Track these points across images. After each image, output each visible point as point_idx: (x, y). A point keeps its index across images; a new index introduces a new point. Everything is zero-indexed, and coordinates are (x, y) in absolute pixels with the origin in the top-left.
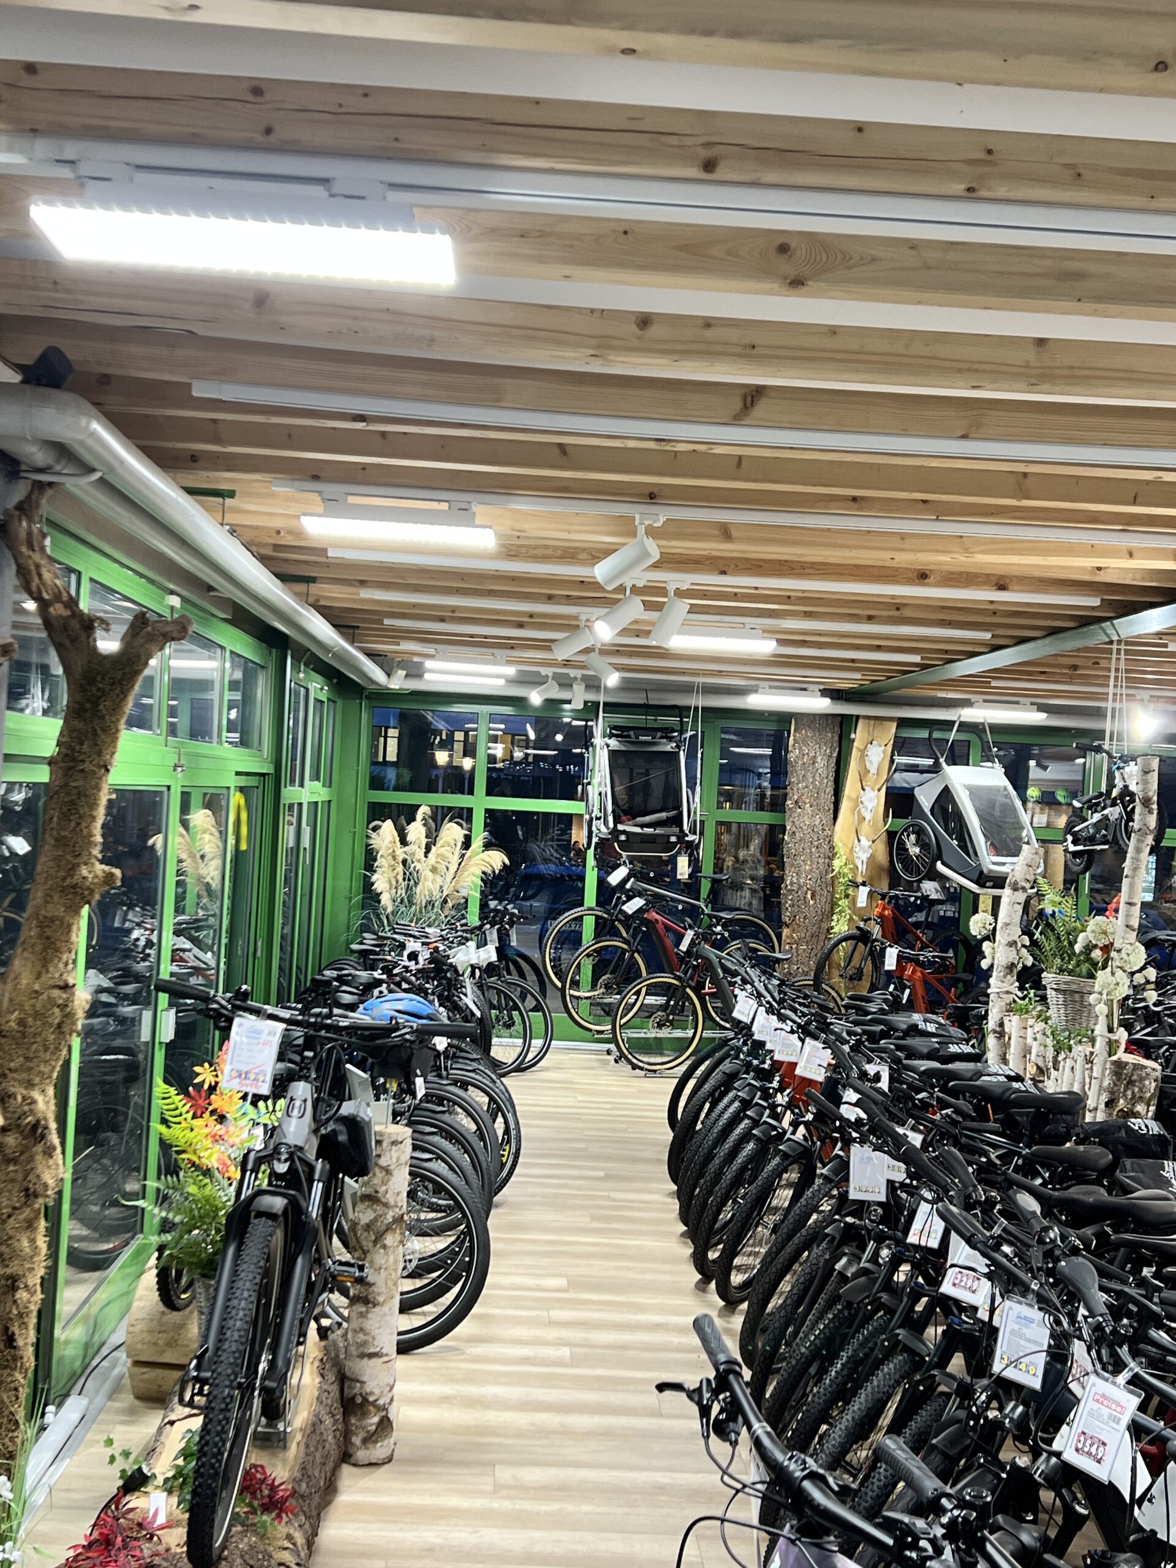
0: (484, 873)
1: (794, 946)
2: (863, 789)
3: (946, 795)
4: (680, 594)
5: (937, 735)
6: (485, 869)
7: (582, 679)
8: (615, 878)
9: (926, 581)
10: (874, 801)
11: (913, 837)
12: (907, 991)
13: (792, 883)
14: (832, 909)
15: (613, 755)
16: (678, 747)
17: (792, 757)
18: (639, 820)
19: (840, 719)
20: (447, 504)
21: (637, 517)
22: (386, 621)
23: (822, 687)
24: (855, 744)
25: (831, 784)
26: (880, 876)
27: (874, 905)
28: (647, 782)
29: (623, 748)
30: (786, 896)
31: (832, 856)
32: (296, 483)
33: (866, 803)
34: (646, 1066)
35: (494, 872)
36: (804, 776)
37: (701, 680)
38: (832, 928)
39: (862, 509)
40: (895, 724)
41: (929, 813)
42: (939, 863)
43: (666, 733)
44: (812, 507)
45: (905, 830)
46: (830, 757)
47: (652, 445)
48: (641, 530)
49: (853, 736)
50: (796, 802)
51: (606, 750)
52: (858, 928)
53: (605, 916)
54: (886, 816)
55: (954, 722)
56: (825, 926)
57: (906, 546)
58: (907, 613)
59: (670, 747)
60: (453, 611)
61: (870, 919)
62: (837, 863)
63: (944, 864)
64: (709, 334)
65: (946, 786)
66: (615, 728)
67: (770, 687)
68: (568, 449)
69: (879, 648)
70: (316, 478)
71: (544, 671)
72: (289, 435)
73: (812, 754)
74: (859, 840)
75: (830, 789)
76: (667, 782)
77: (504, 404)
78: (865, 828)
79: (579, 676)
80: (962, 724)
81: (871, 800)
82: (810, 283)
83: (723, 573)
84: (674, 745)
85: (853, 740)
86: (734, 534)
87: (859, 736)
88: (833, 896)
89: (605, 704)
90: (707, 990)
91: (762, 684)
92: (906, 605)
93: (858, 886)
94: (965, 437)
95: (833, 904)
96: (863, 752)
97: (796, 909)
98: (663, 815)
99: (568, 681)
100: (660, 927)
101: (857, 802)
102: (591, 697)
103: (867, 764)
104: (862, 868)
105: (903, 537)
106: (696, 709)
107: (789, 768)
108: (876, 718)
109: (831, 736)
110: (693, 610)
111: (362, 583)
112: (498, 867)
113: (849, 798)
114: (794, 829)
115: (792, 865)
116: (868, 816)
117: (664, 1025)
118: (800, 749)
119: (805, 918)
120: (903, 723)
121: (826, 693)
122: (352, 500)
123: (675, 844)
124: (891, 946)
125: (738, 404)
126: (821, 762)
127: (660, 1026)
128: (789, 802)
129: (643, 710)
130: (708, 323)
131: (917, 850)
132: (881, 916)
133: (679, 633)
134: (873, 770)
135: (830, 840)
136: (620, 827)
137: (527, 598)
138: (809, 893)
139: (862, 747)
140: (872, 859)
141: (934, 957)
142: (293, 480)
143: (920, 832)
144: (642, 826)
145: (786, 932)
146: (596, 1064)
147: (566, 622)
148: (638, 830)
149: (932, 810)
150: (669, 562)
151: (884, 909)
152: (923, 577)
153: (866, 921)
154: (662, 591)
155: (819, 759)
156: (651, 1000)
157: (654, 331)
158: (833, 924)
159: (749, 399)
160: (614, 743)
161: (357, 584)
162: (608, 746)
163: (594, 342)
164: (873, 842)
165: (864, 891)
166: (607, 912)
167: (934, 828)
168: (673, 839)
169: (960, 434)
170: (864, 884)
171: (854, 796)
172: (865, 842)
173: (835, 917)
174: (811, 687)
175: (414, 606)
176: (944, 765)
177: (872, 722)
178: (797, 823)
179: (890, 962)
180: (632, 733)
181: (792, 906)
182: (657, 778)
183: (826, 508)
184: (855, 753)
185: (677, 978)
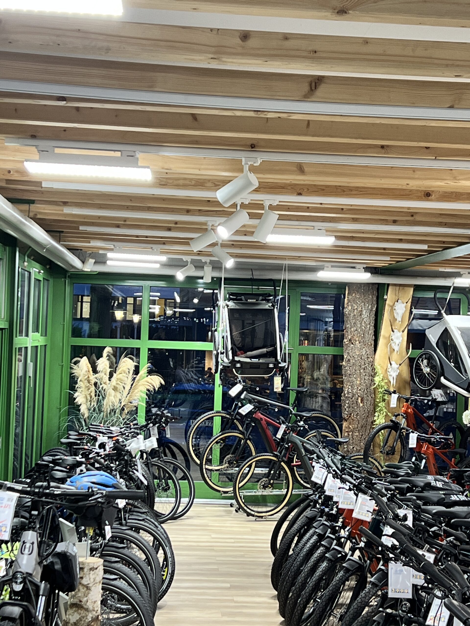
0: (148, 390)
1: (350, 434)
2: (393, 331)
3: (446, 334)
4: (272, 208)
5: (439, 295)
6: (148, 388)
7: (210, 263)
8: (233, 392)
9: (430, 198)
10: (400, 339)
11: (425, 361)
12: (424, 461)
13: (348, 393)
14: (375, 409)
15: (231, 312)
16: (273, 306)
17: (346, 311)
18: (249, 353)
19: (377, 286)
20: (120, 153)
21: (243, 159)
22: (81, 228)
23: (365, 266)
24: (387, 302)
25: (372, 328)
26: (405, 388)
27: (401, 405)
28: (254, 330)
29: (237, 307)
30: (345, 402)
31: (374, 375)
32: (21, 140)
33: (395, 340)
34: (256, 514)
35: (155, 389)
36: (355, 323)
37: (287, 262)
38: (375, 421)
39: (388, 153)
40: (412, 289)
41: (435, 346)
42: (442, 378)
43: (265, 297)
44: (355, 152)
45: (420, 357)
46: (371, 310)
47: (252, 114)
48: (246, 168)
49: (385, 297)
50: (350, 340)
51: (226, 309)
52: (392, 421)
53: (228, 416)
54: (408, 348)
55: (450, 287)
56: (370, 420)
57: (417, 176)
58: (418, 218)
59: (268, 306)
60: (125, 221)
61: (399, 415)
62: (377, 379)
63: (445, 378)
64: (288, 44)
65: (446, 328)
66: (232, 294)
67: (332, 266)
68: (198, 117)
69: (401, 241)
70: (34, 137)
71: (185, 258)
72: (16, 110)
73: (359, 309)
74: (391, 364)
75: (372, 332)
76: (266, 329)
77: (156, 89)
78: (395, 356)
79: (208, 261)
80: (455, 288)
81: (397, 338)
82: (350, 12)
83: (300, 194)
84: (270, 304)
85: (386, 300)
86: (306, 169)
87: (390, 297)
88: (375, 401)
89: (225, 279)
90: (295, 463)
91: (326, 264)
92: (416, 213)
93: (391, 394)
94: (451, 107)
95: (375, 406)
96: (392, 307)
97: (351, 409)
98: (264, 350)
99: (201, 265)
100: (263, 422)
101: (389, 340)
102: (216, 274)
103: (395, 315)
104: (393, 382)
105: (414, 170)
106: (284, 281)
107: (345, 319)
108: (400, 285)
109: (372, 298)
110: (281, 218)
111: (65, 203)
112: (157, 386)
113: (385, 337)
114: (349, 357)
115: (349, 381)
116: (396, 348)
117: (267, 487)
118: (352, 306)
119: (357, 415)
120: (417, 288)
121: (368, 269)
122: (57, 151)
123: (272, 369)
124: (413, 432)
125: (306, 88)
126: (365, 314)
127: (265, 487)
128: (345, 340)
129: (250, 283)
130: (286, 37)
131: (428, 370)
132: (406, 413)
133: (272, 233)
134: (399, 319)
135: (372, 364)
136: (237, 359)
137: (172, 211)
138: (360, 398)
139: (391, 304)
140: (399, 376)
141: (440, 438)
142: (19, 138)
143: (430, 358)
144: (251, 358)
145: (345, 424)
146: (223, 514)
147: (199, 227)
148: (248, 360)
149: (437, 344)
150: (265, 188)
151: (408, 408)
152: (427, 195)
153: (396, 416)
154: (261, 206)
155: (364, 313)
156: (259, 471)
157: (252, 43)
158: (375, 418)
159: (313, 84)
160: (231, 304)
161: (61, 204)
162: (228, 306)
163: (213, 49)
164: (400, 365)
165: (395, 397)
166: (229, 414)
167: (439, 355)
168: (271, 366)
169: (448, 106)
170: (394, 392)
171: (387, 335)
172: (395, 365)
173: (376, 414)
174: (358, 266)
175: (99, 217)
176: (444, 314)
177: (398, 288)
178: (351, 354)
179: (413, 442)
180: (243, 297)
181: (349, 407)
182: (260, 326)
183: (364, 152)
184: (387, 307)
185: (276, 456)
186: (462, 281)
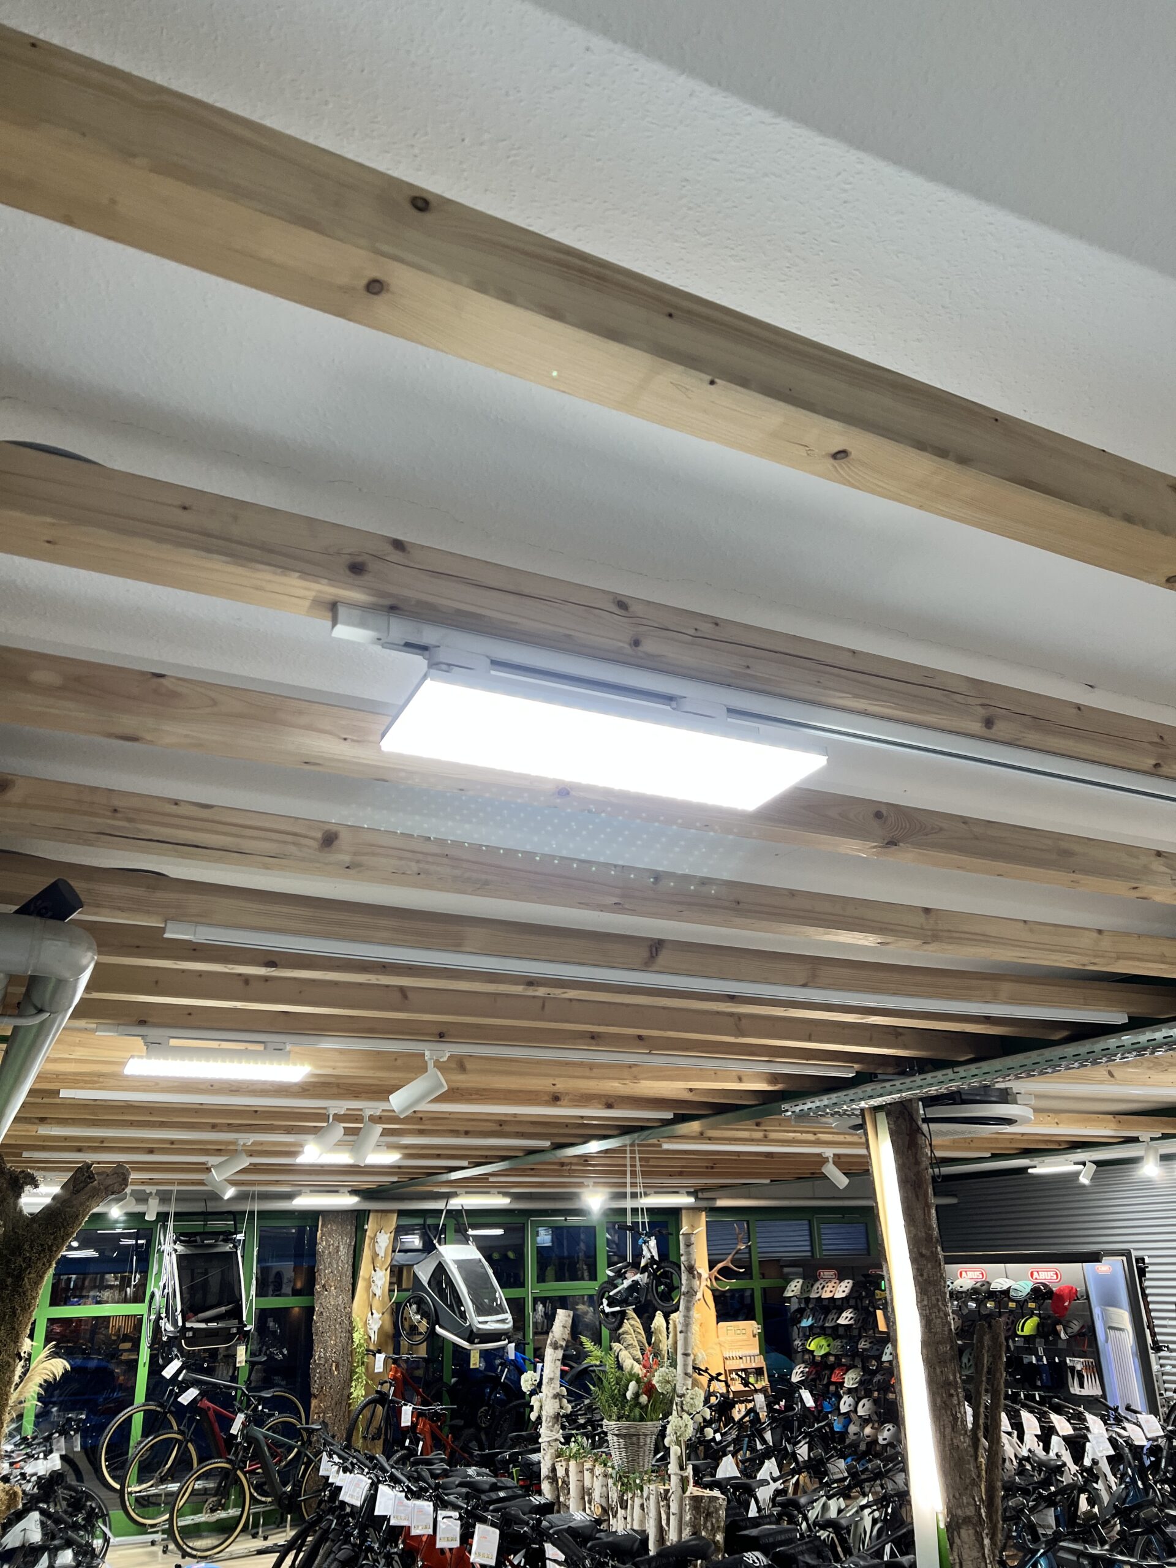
0: (45, 1381)
1: (321, 1415)
2: (375, 1271)
3: (440, 1269)
5: (430, 1221)
6: (46, 1377)
8: (168, 1372)
10: (382, 1279)
11: (414, 1307)
12: (421, 1443)
13: (320, 1357)
14: (351, 1377)
15: (181, 1258)
16: (236, 1247)
17: (320, 1248)
18: (201, 1315)
19: (356, 1213)
20: (263, 1045)
21: (427, 1053)
23: (350, 1189)
24: (368, 1233)
25: (350, 1268)
26: (387, 1344)
27: (389, 1369)
28: (206, 1281)
29: (189, 1252)
30: (315, 1370)
31: (351, 1331)
32: (121, 1028)
33: (376, 1282)
34: (199, 1554)
35: (55, 1379)
36: (330, 1263)
37: (257, 1188)
38: (351, 1394)
40: (395, 1216)
41: (427, 1286)
42: (437, 1327)
43: (228, 1237)
45: (408, 1301)
46: (350, 1245)
48: (431, 1064)
49: (366, 1227)
50: (324, 1286)
51: (174, 1256)
52: (377, 1392)
53: (158, 1409)
54: (391, 1291)
55: (442, 1210)
56: (346, 1393)
58: (507, 1128)
59: (228, 1247)
61: (386, 1382)
62: (357, 1336)
63: (441, 1327)
65: (440, 1262)
66: (182, 1234)
67: (312, 1191)
70: (142, 1023)
73: (336, 1244)
74: (372, 1314)
75: (349, 1273)
76: (223, 1279)
78: (376, 1303)
79: (154, 1192)
80: (448, 1211)
81: (380, 1279)
82: (901, 844)
84: (231, 1245)
85: (366, 1230)
87: (370, 1227)
88: (352, 1365)
89: (176, 1214)
90: (247, 1468)
91: (304, 1189)
93: (374, 1355)
95: (352, 1372)
96: (374, 1239)
97: (322, 1381)
98: (223, 1309)
99: (146, 1197)
100: (211, 1413)
101: (370, 1282)
102: (164, 1209)
103: (377, 1249)
104: (374, 1337)
106: (252, 1213)
107: (318, 1258)
108: (382, 1211)
109: (350, 1228)
112: (59, 1373)
113: (364, 1279)
114: (322, 1310)
115: (320, 1343)
116: (378, 1292)
117: (217, 1510)
118: (327, 1241)
119: (330, 1388)
120: (401, 1213)
121: (354, 1192)
122: (173, 1042)
123: (235, 1334)
124: (406, 1405)
125: (644, 953)
126: (343, 1251)
127: (213, 1510)
128: (317, 1287)
129: (202, 1217)
131: (419, 1317)
132: (395, 1378)
134: (382, 1254)
135: (349, 1315)
136: (188, 1325)
138: (334, 1364)
139: (372, 1236)
140: (381, 1328)
141: (442, 1409)
142: (119, 1025)
143: (420, 1302)
144: (206, 1321)
145: (314, 1403)
148: (203, 1326)
149: (429, 1283)
151: (396, 1372)
152: (555, 1099)
153: (382, 1384)
155: (341, 1249)
156: (199, 1485)
158: (352, 1390)
159: (654, 950)
160: (179, 1248)
162: (176, 1251)
164: (383, 1314)
165: (380, 1358)
166: (161, 1405)
167: (431, 1297)
168: (234, 1330)
169: (801, 983)
170: (379, 1352)
171: (367, 1276)
172: (377, 1315)
173: (353, 1384)
174: (341, 1189)
176: (437, 1245)
177: (380, 1214)
178: (324, 1304)
179: (406, 1420)
180: (198, 1238)
181: (320, 1378)
182: (214, 1276)
183: (574, 1044)
184: (367, 1240)
185: (229, 1461)
186: (455, 1203)
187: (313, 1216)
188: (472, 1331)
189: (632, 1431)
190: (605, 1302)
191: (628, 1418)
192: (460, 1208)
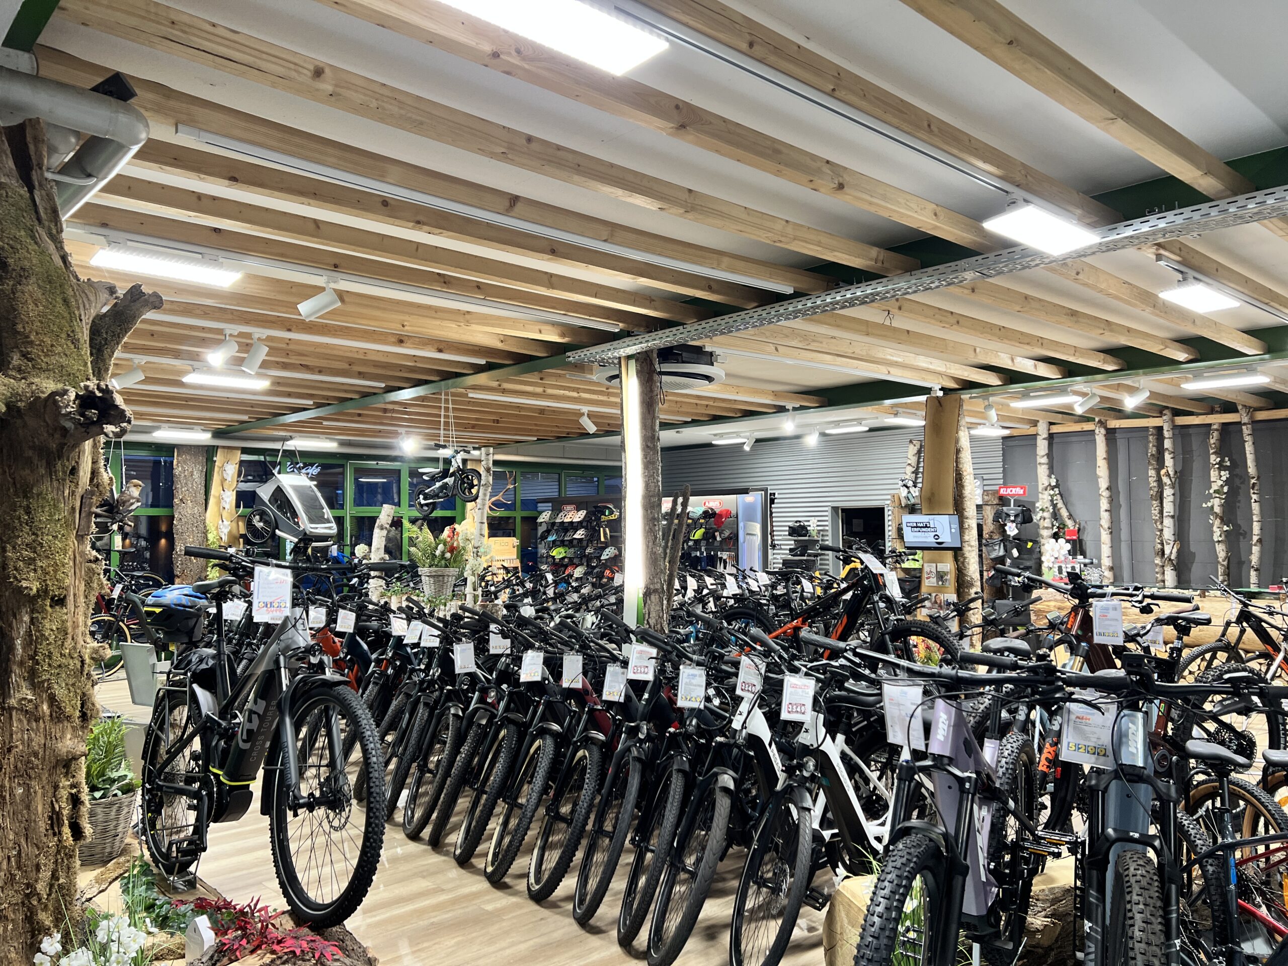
2: (223, 490)
3: (279, 491)
5: (268, 457)
10: (230, 498)
11: (258, 517)
13: (181, 550)
17: (176, 472)
19: (206, 448)
23: (205, 427)
24: (217, 463)
25: (203, 488)
30: (177, 559)
31: (205, 533)
32: (87, 227)
33: (225, 499)
36: (186, 483)
38: (207, 576)
40: (239, 452)
41: (268, 503)
42: (277, 531)
45: (253, 513)
46: (202, 471)
49: (215, 459)
50: (181, 500)
54: (238, 506)
55: (280, 450)
56: (203, 575)
62: (211, 536)
63: (279, 530)
65: (278, 487)
67: (170, 427)
70: (103, 226)
73: (190, 470)
74: (223, 521)
75: (203, 491)
78: (225, 514)
80: (284, 451)
81: (228, 497)
83: (289, 330)
85: (215, 461)
87: (219, 458)
91: (163, 425)
96: (222, 467)
97: (184, 566)
101: (220, 499)
103: (225, 475)
104: (225, 538)
107: (175, 479)
108: (228, 447)
109: (202, 459)
113: (214, 496)
114: (180, 517)
115: (179, 540)
116: (227, 506)
118: (182, 467)
120: (245, 451)
121: (212, 430)
126: (196, 475)
128: (176, 500)
131: (261, 524)
134: (229, 479)
135: (204, 522)
139: (221, 465)
140: (230, 533)
143: (263, 515)
149: (269, 501)
155: (195, 473)
157: (534, 146)
164: (231, 522)
167: (273, 511)
171: (217, 495)
172: (226, 523)
173: (209, 569)
176: (276, 474)
177: (226, 450)
178: (182, 513)
181: (181, 564)
184: (216, 469)
185: (113, 616)
186: (291, 445)
187: (168, 449)
188: (305, 533)
189: (440, 573)
190: (421, 497)
191: (437, 566)
192: (293, 449)
